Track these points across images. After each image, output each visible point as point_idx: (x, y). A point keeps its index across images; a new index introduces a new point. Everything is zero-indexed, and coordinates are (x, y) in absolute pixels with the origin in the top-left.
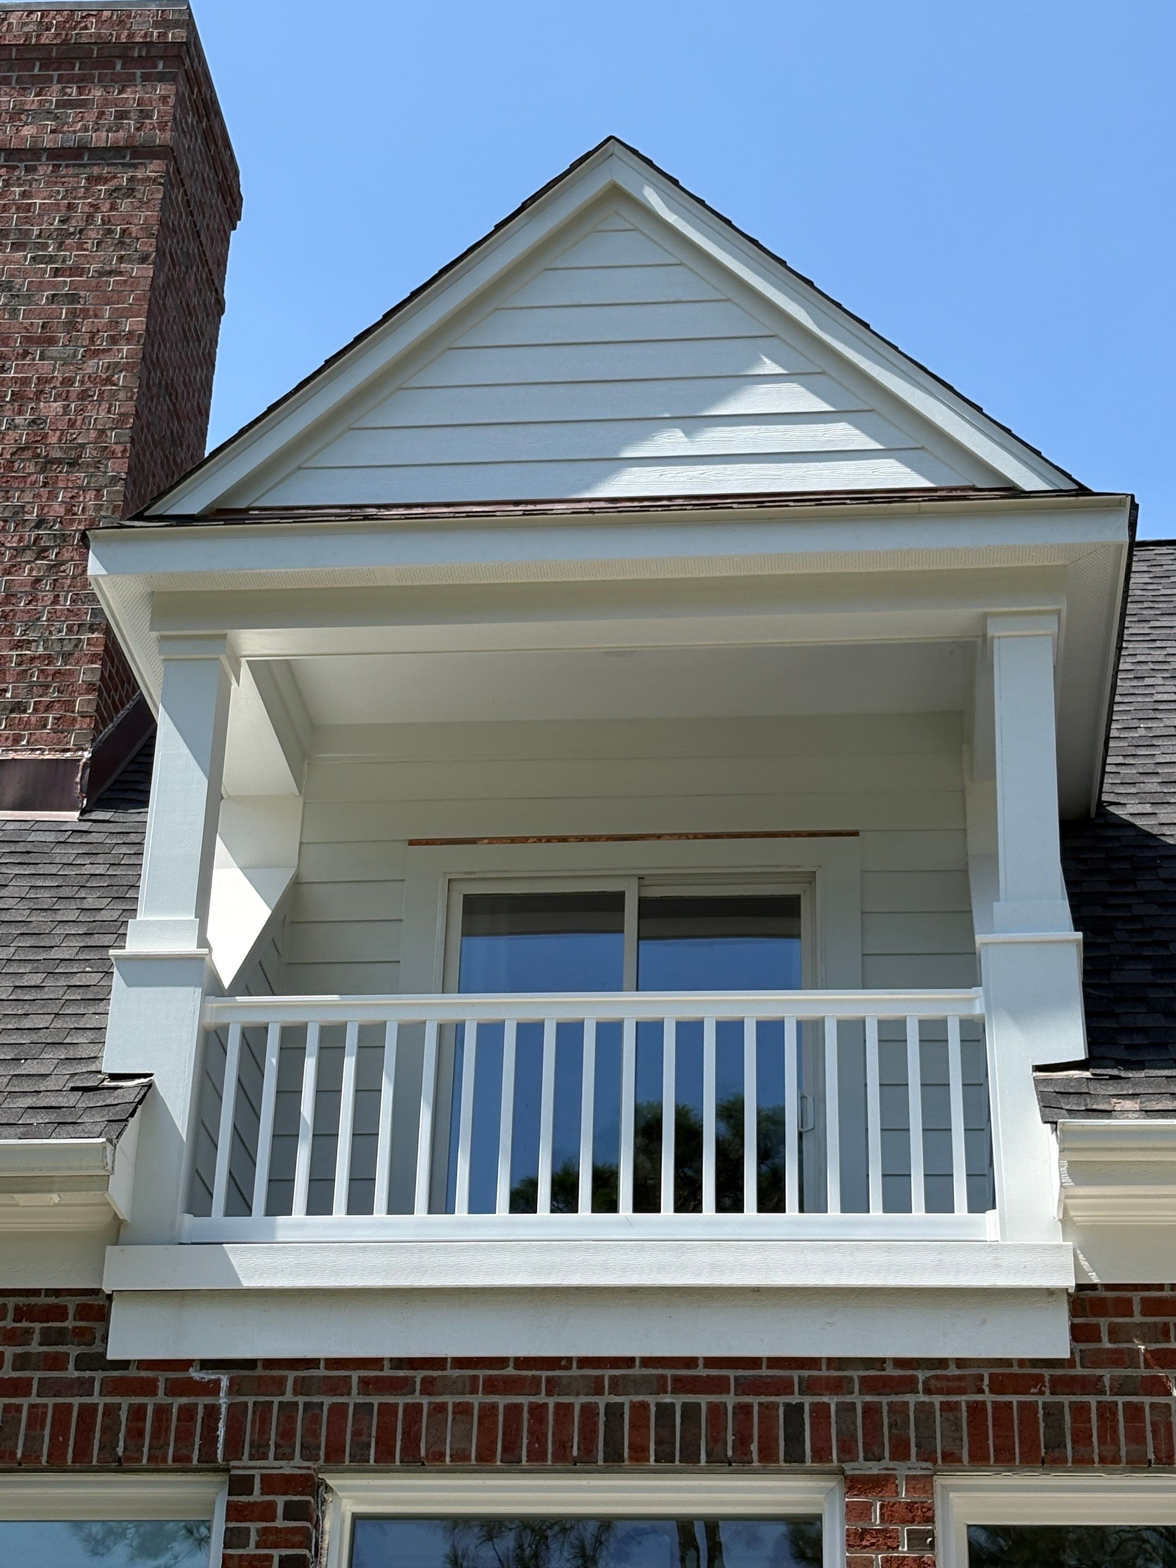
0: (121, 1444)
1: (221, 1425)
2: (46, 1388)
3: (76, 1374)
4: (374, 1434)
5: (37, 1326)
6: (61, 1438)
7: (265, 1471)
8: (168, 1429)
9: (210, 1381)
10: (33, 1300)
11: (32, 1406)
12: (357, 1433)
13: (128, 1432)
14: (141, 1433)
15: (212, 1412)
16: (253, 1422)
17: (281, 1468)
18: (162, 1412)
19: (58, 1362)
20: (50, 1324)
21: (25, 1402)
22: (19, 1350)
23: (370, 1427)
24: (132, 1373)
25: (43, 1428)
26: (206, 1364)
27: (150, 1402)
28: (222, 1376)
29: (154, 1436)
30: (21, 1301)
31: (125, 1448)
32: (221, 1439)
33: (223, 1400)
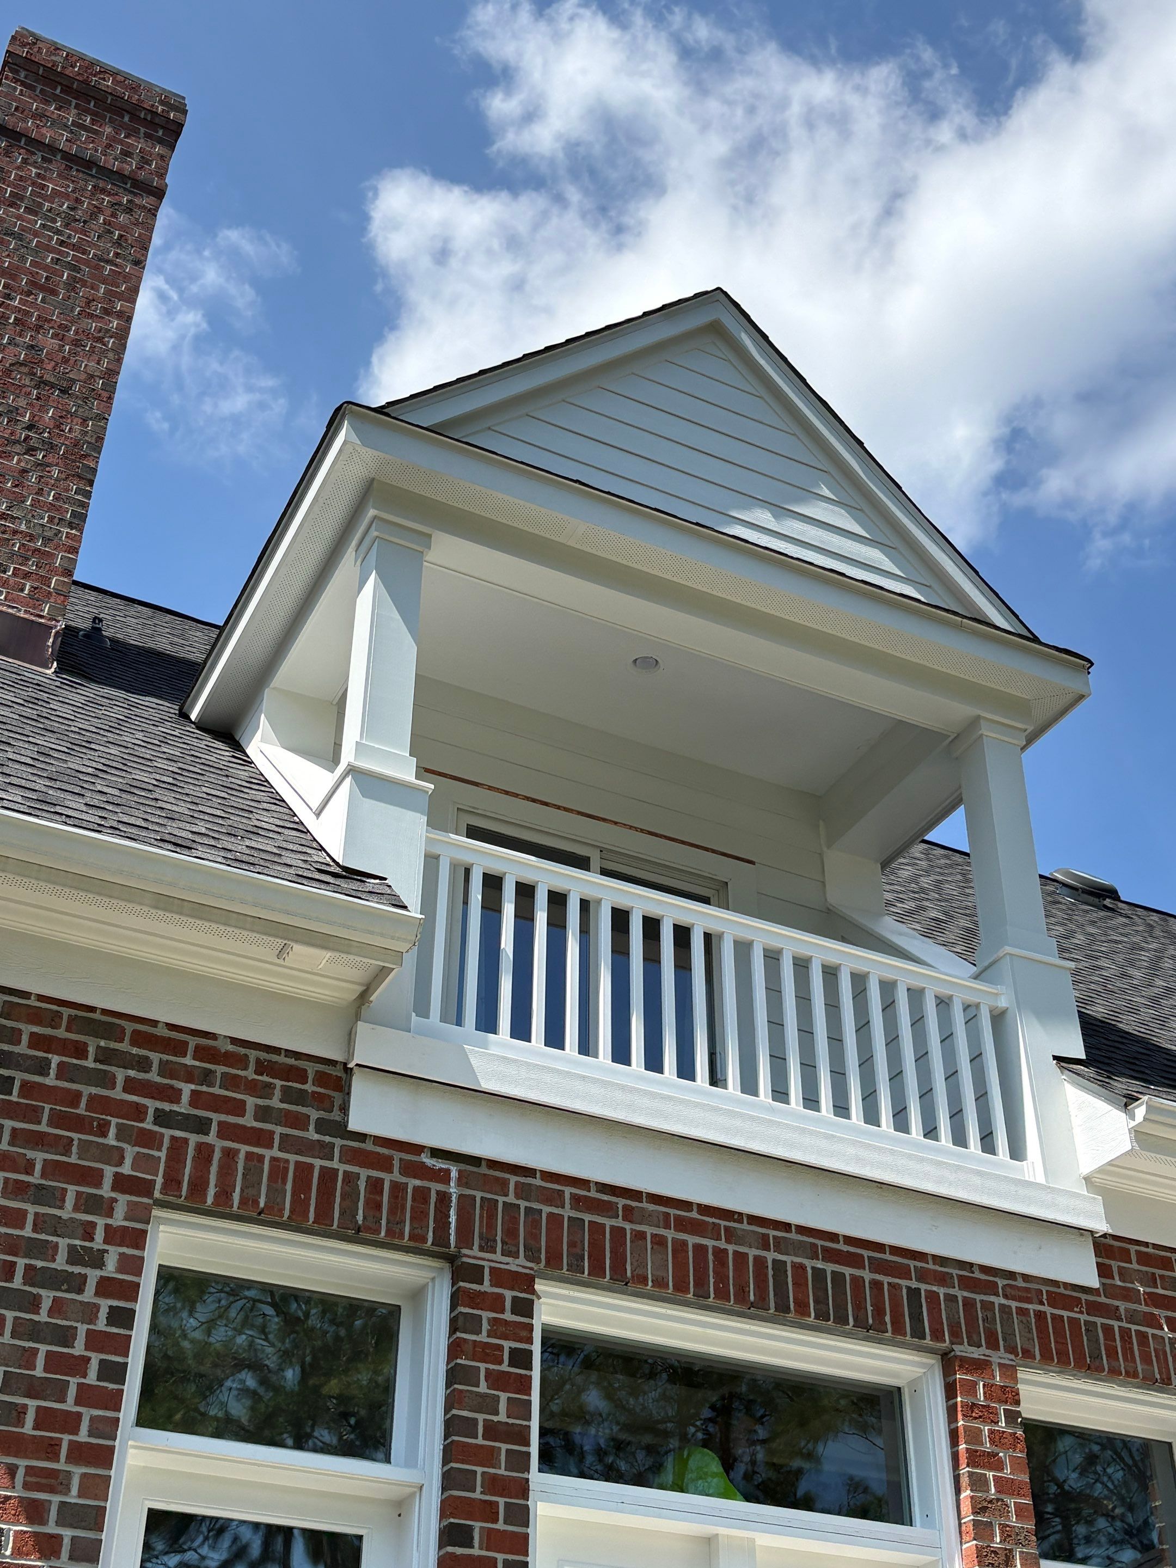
0: (361, 1212)
1: (452, 1212)
2: (287, 1143)
3: (316, 1137)
4: (586, 1248)
5: (279, 1083)
6: (302, 1196)
7: (493, 1265)
8: (403, 1208)
9: (441, 1170)
10: (274, 1058)
11: (273, 1159)
12: (572, 1244)
13: (367, 1202)
14: (379, 1206)
15: (444, 1198)
16: (481, 1217)
17: (507, 1264)
18: (398, 1189)
19: (300, 1122)
20: (290, 1084)
21: (268, 1154)
22: (260, 1102)
23: (583, 1242)
24: (369, 1146)
25: (284, 1182)
26: (437, 1153)
27: (387, 1178)
28: (452, 1168)
29: (392, 1211)
30: (263, 1055)
31: (365, 1218)
32: (453, 1226)
33: (453, 1189)
